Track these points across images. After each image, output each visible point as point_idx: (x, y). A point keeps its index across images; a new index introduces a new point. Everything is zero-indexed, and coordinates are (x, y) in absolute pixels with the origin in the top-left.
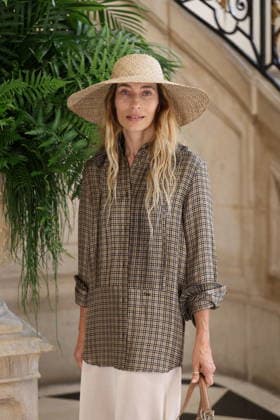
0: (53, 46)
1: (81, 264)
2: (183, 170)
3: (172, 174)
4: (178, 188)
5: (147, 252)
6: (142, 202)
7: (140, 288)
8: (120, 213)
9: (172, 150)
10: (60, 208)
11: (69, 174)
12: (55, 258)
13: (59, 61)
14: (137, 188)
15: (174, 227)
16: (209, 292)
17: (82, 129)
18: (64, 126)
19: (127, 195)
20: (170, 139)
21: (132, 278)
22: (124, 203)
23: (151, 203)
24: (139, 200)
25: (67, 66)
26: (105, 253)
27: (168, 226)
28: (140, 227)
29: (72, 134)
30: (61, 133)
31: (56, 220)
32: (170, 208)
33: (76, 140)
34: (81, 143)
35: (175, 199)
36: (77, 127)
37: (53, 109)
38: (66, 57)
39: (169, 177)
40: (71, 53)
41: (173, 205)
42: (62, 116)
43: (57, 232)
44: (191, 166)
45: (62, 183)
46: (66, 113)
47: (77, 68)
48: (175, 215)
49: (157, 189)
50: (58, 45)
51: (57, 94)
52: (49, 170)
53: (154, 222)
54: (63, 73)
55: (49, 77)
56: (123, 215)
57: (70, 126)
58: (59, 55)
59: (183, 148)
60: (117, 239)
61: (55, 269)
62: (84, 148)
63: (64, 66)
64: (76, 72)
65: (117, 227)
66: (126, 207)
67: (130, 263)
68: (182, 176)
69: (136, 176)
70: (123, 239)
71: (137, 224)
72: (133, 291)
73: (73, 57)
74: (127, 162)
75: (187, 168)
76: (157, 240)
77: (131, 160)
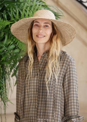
0: (4, 6)
1: (17, 107)
2: (63, 63)
3: (58, 65)
4: (61, 71)
5: (46, 101)
6: (44, 78)
7: (42, 118)
8: (34, 83)
9: (58, 53)
10: (7, 81)
11: (11, 65)
12: (5, 104)
13: (7, 13)
14: (42, 72)
15: (59, 90)
16: (73, 120)
17: (17, 44)
18: (9, 43)
19: (37, 75)
20: (57, 49)
21: (39, 114)
22: (36, 79)
23: (48, 79)
24: (43, 77)
25: (11, 15)
26: (27, 102)
27: (56, 89)
28: (43, 89)
29: (12, 47)
30: (7, 46)
31: (5, 86)
32: (57, 81)
33: (14, 49)
34: (17, 51)
35: (59, 77)
36: (15, 43)
37: (4, 35)
38: (10, 11)
39: (56, 66)
40: (12, 9)
41: (59, 79)
42: (8, 38)
43: (6, 92)
44: (67, 61)
45: (8, 69)
46: (10, 37)
47: (15, 16)
48: (59, 84)
49: (51, 72)
50: (6, 6)
51: (5, 28)
52: (2, 63)
53: (49, 87)
54: (9, 18)
55: (2, 20)
56: (35, 84)
57: (12, 43)
58: (7, 10)
59: (64, 53)
60: (33, 95)
61: (5, 109)
62: (18, 53)
63: (9, 15)
64: (14, 18)
65: (33, 90)
66: (37, 80)
67: (38, 106)
68: (63, 66)
69: (42, 66)
70: (35, 95)
71: (41, 88)
72: (39, 119)
73: (13, 11)
74: (38, 59)
75: (65, 62)
76: (51, 96)
77: (39, 58)
